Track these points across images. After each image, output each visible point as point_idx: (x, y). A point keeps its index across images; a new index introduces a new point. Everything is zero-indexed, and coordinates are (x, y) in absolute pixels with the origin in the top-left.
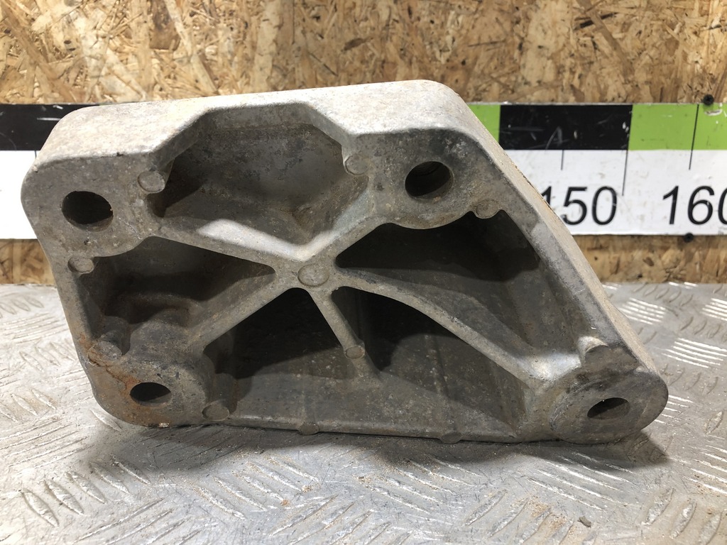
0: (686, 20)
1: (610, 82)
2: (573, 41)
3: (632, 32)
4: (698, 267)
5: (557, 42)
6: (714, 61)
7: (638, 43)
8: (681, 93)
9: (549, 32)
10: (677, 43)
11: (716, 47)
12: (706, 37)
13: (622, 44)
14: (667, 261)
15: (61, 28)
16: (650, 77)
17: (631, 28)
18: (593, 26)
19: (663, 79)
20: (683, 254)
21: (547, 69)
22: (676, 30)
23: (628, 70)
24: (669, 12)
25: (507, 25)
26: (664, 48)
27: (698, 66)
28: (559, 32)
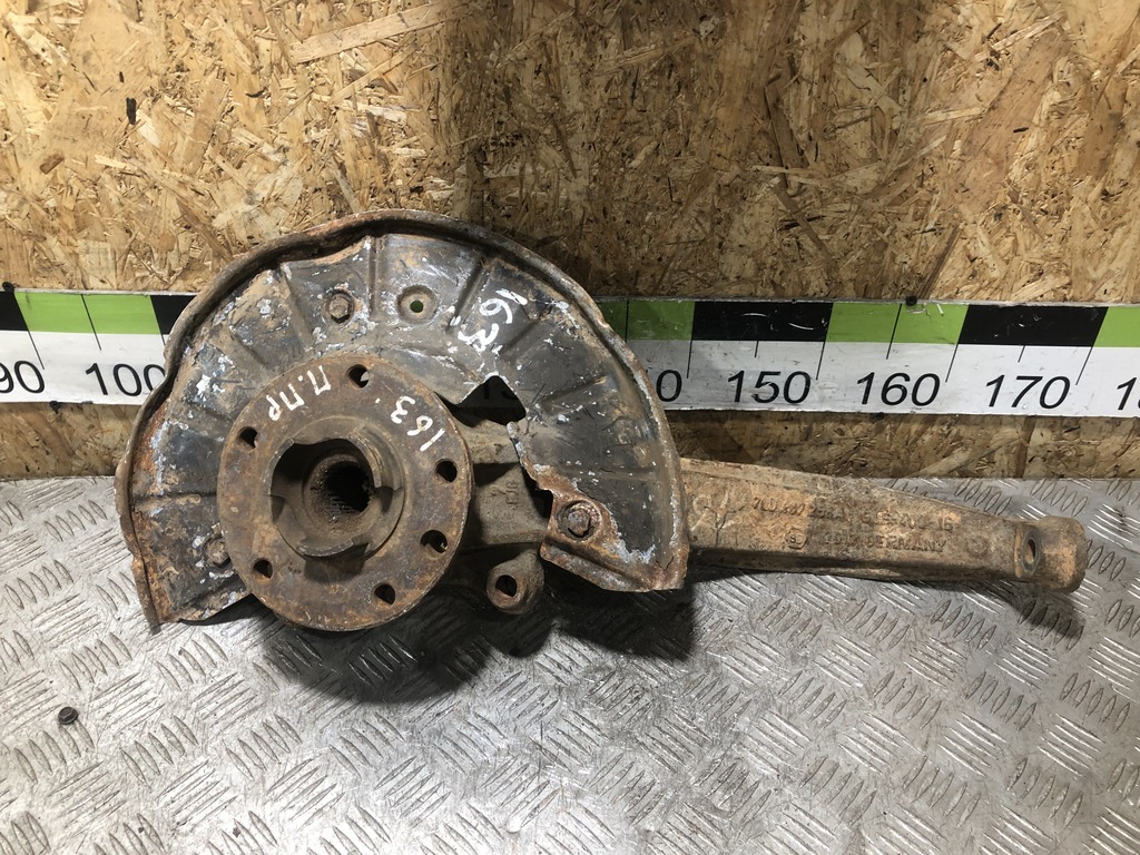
0: (898, 224)
1: (813, 278)
2: (776, 241)
3: (840, 234)
4: (888, 437)
5: (759, 242)
6: (924, 262)
7: (845, 244)
8: (885, 289)
9: (752, 232)
10: (886, 245)
11: (927, 248)
12: (919, 240)
13: (827, 245)
14: (858, 432)
15: (242, 225)
16: (854, 275)
17: (838, 231)
18: (800, 228)
19: (868, 277)
20: (874, 426)
21: (747, 266)
22: (886, 234)
23: (831, 267)
24: (880, 215)
25: (707, 226)
26: (872, 249)
27: (906, 266)
28: (762, 232)
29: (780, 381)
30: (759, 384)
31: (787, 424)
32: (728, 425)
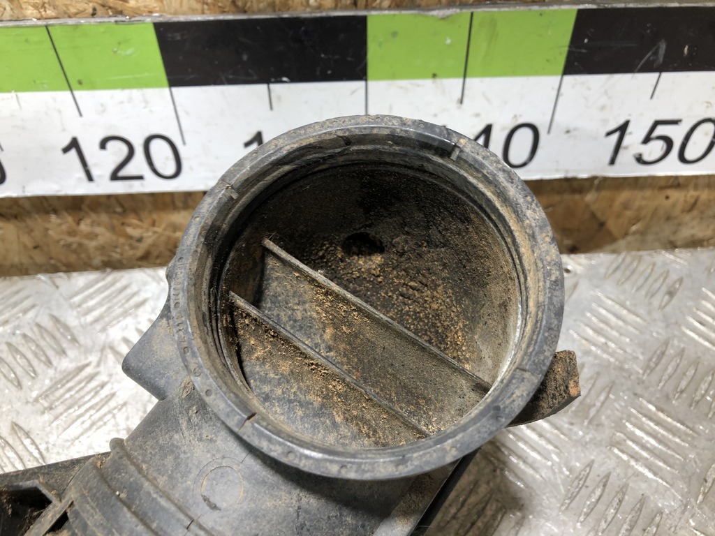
29: (677, 134)
30: (647, 140)
31: (669, 192)
32: (590, 197)
